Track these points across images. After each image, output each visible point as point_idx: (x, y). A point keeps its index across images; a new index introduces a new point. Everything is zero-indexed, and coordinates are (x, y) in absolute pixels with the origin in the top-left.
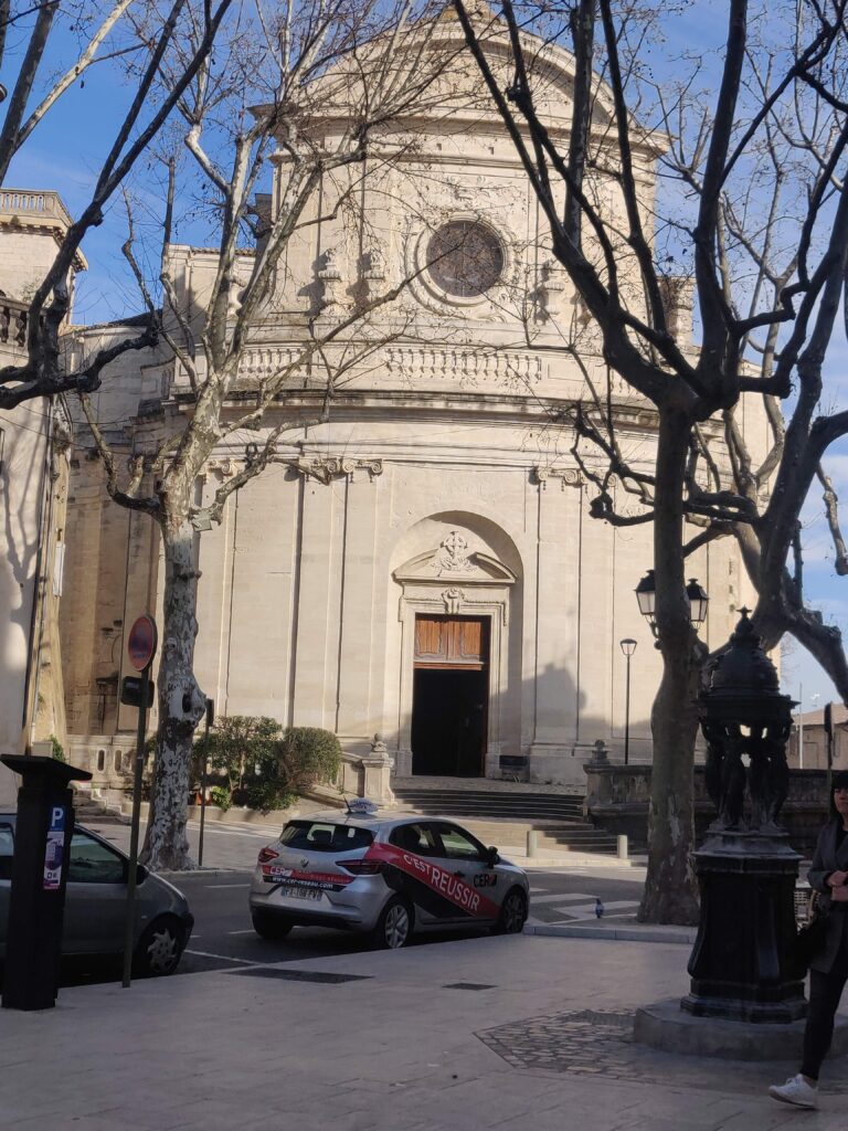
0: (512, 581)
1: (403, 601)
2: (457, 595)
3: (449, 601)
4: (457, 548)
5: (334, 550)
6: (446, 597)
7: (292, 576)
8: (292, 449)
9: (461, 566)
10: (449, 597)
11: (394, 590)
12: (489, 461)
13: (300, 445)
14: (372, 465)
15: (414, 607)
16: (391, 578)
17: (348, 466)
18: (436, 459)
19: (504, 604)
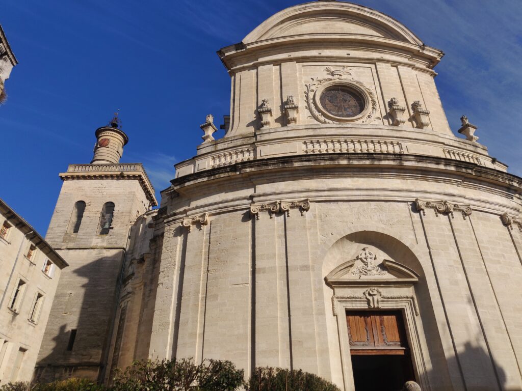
0: (416, 279)
1: (335, 300)
2: (375, 292)
3: (370, 298)
4: (369, 259)
5: (279, 263)
6: (367, 295)
7: (250, 286)
8: (246, 201)
9: (374, 272)
10: (370, 295)
11: (328, 292)
12: (383, 198)
13: (251, 198)
14: (302, 204)
15: (344, 304)
16: (324, 282)
17: (285, 206)
18: (345, 198)
19: (412, 298)
